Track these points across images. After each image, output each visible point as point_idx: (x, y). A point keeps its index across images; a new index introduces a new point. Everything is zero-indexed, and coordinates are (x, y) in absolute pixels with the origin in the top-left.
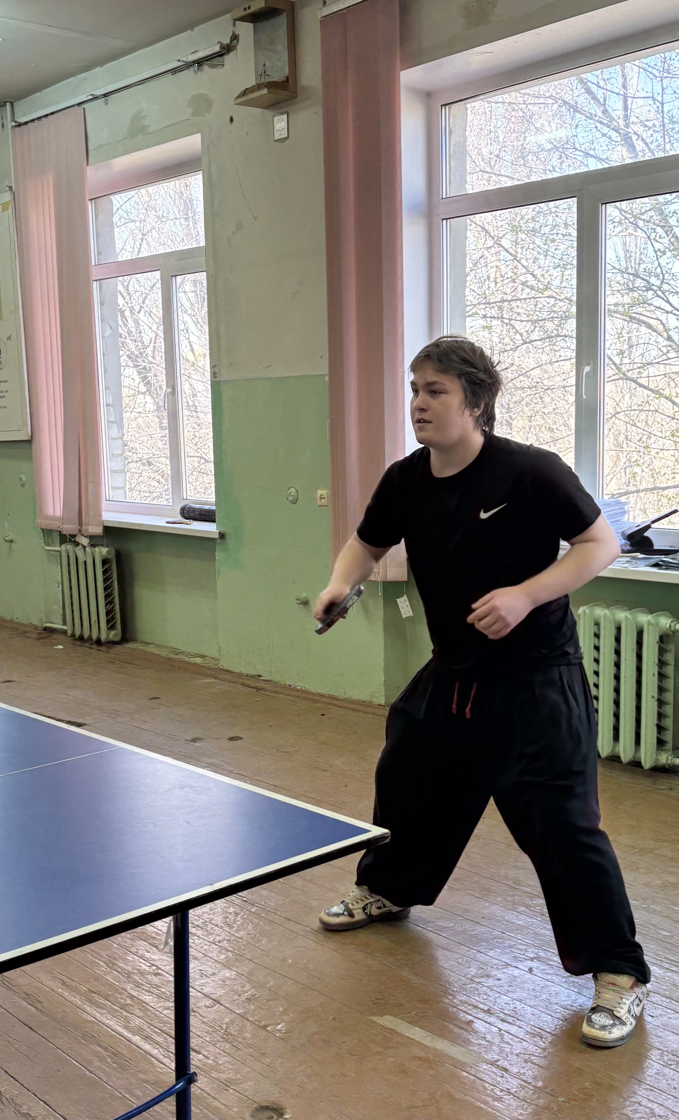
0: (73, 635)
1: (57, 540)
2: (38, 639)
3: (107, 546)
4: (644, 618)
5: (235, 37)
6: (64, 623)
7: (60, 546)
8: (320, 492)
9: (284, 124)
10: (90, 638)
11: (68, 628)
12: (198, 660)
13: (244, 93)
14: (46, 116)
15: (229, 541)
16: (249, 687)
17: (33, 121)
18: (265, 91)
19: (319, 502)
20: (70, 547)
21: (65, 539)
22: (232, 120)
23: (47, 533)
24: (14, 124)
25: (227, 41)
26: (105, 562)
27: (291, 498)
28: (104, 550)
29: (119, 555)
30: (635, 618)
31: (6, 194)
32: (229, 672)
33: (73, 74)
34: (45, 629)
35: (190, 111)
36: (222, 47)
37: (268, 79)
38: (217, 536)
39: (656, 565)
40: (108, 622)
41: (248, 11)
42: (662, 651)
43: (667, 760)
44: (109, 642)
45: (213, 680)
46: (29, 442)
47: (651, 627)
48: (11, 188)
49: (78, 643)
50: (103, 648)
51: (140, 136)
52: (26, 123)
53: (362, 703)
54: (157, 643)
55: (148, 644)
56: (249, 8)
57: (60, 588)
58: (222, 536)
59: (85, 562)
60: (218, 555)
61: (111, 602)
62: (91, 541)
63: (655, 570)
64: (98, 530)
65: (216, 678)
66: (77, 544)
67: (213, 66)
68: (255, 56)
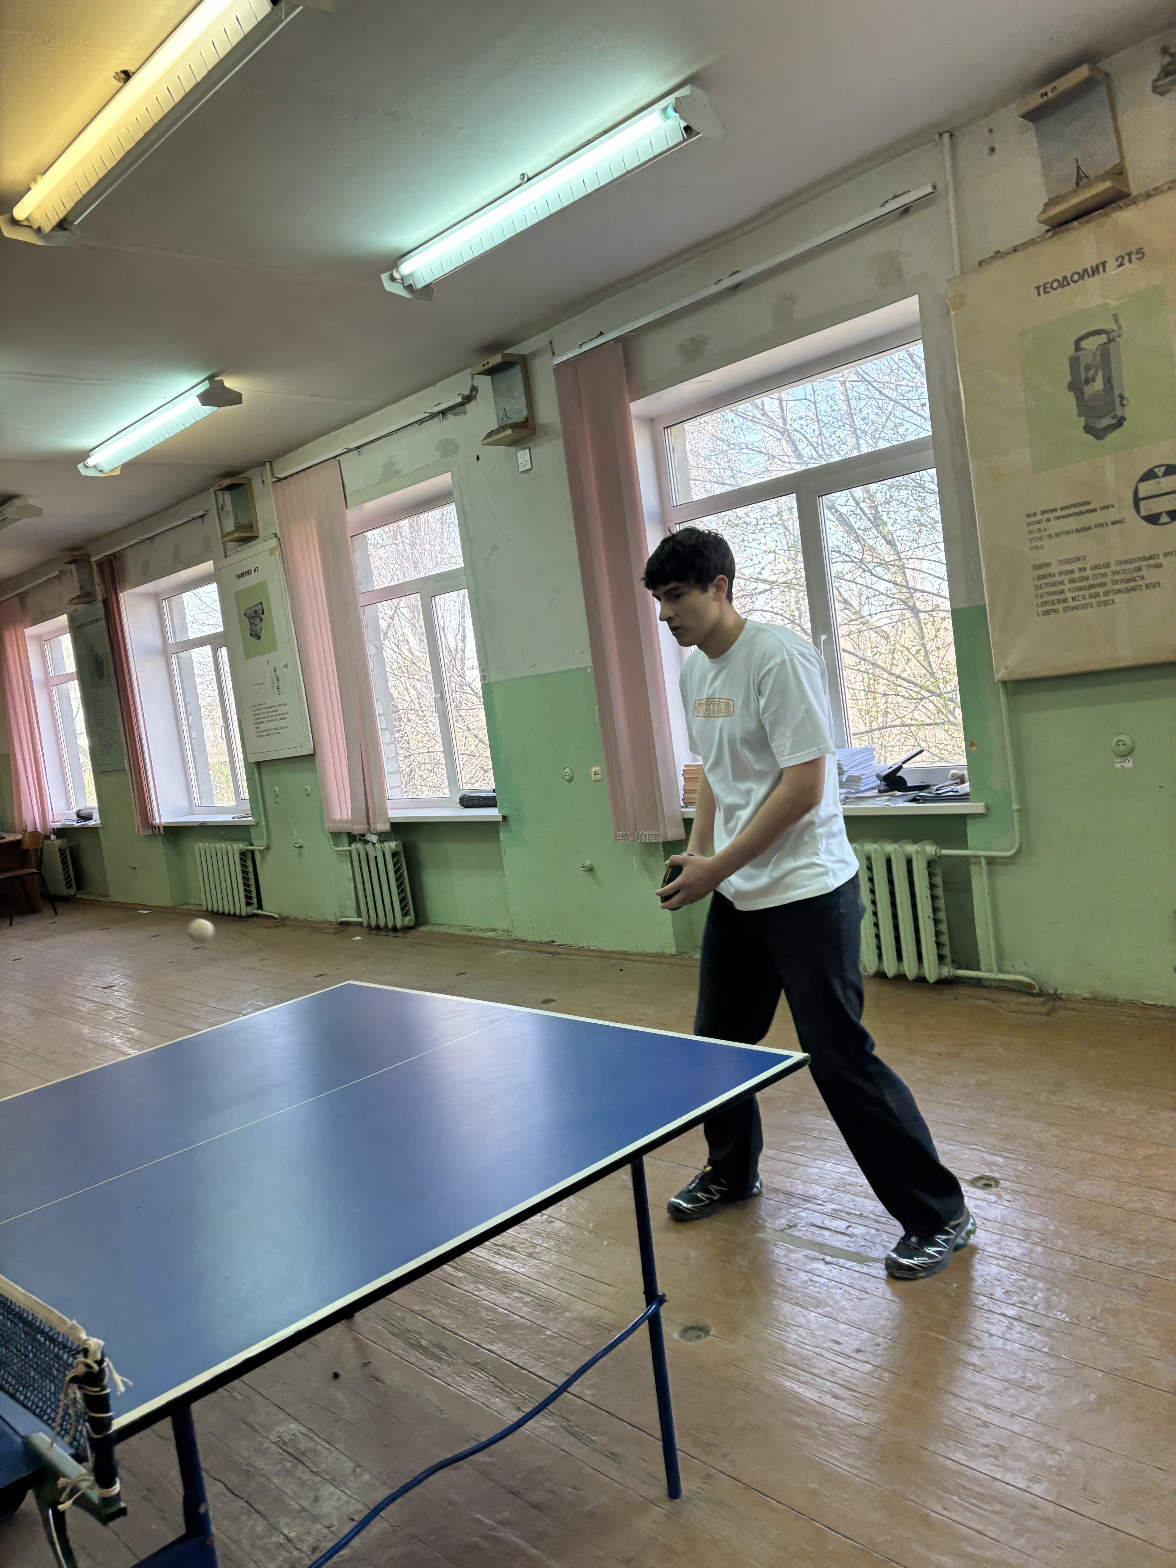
0: (369, 926)
1: (345, 840)
2: (336, 934)
3: (395, 840)
4: (911, 848)
5: (474, 389)
6: (359, 915)
7: (350, 845)
8: (593, 769)
9: (528, 458)
10: (386, 926)
11: (364, 920)
12: (491, 934)
13: (490, 435)
14: (303, 470)
15: (512, 822)
16: (545, 952)
17: (291, 475)
18: (509, 432)
19: (594, 778)
20: (359, 845)
21: (352, 838)
22: (478, 458)
23: (336, 836)
24: (274, 479)
25: (467, 392)
26: (394, 855)
27: (567, 778)
28: (393, 844)
29: (405, 847)
30: (902, 848)
31: (271, 541)
32: (524, 941)
33: (326, 433)
34: (341, 923)
35: (439, 454)
36: (464, 398)
37: (509, 422)
38: (501, 819)
39: (914, 800)
40: (402, 909)
41: (487, 367)
42: (931, 875)
43: (949, 972)
44: (404, 928)
45: (509, 951)
46: (312, 756)
47: (919, 856)
48: (276, 535)
49: (374, 932)
50: (400, 934)
51: (394, 479)
52: (285, 478)
53: (654, 955)
54: (449, 923)
55: (441, 925)
56: (488, 363)
57: (352, 884)
58: (505, 818)
59: (376, 857)
60: (502, 836)
61: (403, 891)
62: (380, 837)
63: (914, 804)
64: (386, 827)
65: (513, 949)
66: (367, 842)
67: (456, 415)
68: (496, 403)
